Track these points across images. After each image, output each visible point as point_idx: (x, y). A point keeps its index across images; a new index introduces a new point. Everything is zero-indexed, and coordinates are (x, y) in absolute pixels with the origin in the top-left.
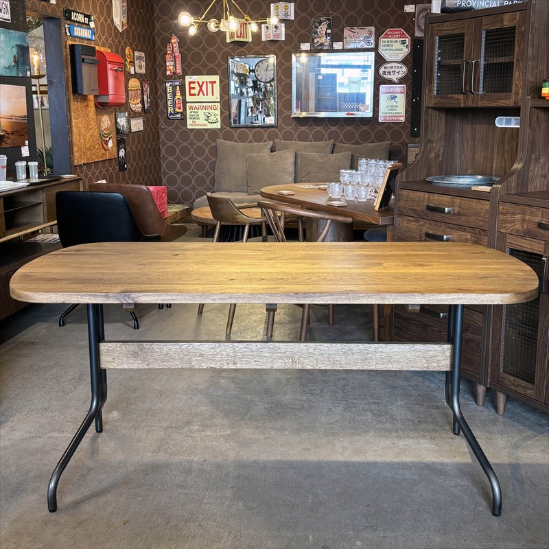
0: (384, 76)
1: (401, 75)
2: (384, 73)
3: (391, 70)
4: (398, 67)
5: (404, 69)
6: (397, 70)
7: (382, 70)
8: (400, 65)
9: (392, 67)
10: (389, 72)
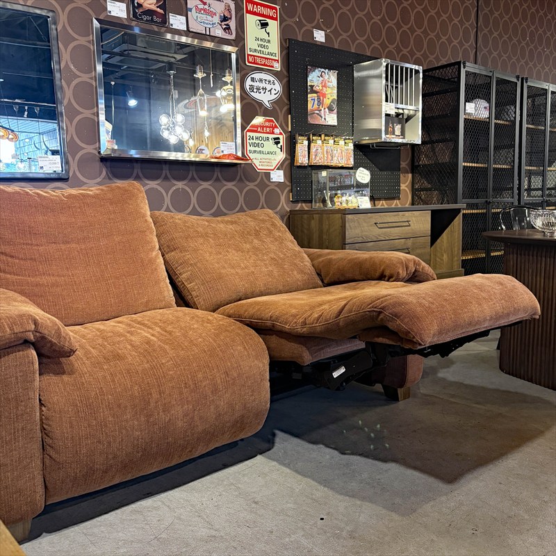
0: (252, 93)
1: (273, 97)
2: (252, 88)
3: (261, 85)
4: (269, 82)
5: (277, 87)
6: (269, 87)
7: (248, 83)
8: (272, 79)
9: (261, 80)
10: (258, 89)
